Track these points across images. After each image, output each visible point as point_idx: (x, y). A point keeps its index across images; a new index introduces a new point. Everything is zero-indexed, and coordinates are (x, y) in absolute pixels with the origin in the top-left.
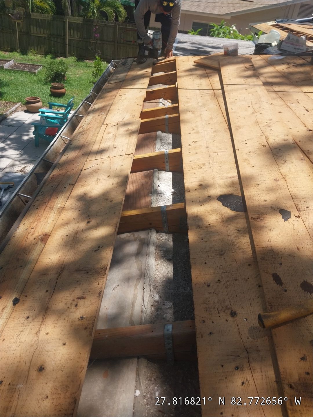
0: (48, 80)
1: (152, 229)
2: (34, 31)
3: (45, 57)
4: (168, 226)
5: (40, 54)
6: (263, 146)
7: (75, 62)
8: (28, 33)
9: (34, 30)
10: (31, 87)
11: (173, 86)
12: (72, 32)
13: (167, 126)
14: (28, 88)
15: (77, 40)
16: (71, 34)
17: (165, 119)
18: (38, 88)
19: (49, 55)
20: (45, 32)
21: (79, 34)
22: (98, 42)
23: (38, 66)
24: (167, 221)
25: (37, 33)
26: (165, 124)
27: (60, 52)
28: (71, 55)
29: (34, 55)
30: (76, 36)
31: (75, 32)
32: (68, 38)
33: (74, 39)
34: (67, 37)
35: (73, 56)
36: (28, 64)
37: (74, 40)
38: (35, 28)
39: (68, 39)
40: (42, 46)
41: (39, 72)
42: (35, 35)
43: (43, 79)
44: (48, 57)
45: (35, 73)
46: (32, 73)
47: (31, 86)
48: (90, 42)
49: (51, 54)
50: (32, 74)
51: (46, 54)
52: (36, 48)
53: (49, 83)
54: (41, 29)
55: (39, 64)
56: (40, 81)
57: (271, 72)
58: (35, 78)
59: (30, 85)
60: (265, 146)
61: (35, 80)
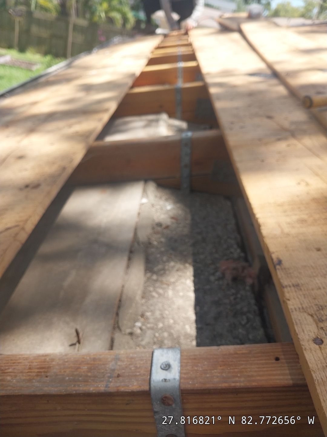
8: (28, 31)
15: (81, 44)
21: (83, 37)
27: (61, 54)
40: (43, 46)
44: (49, 58)
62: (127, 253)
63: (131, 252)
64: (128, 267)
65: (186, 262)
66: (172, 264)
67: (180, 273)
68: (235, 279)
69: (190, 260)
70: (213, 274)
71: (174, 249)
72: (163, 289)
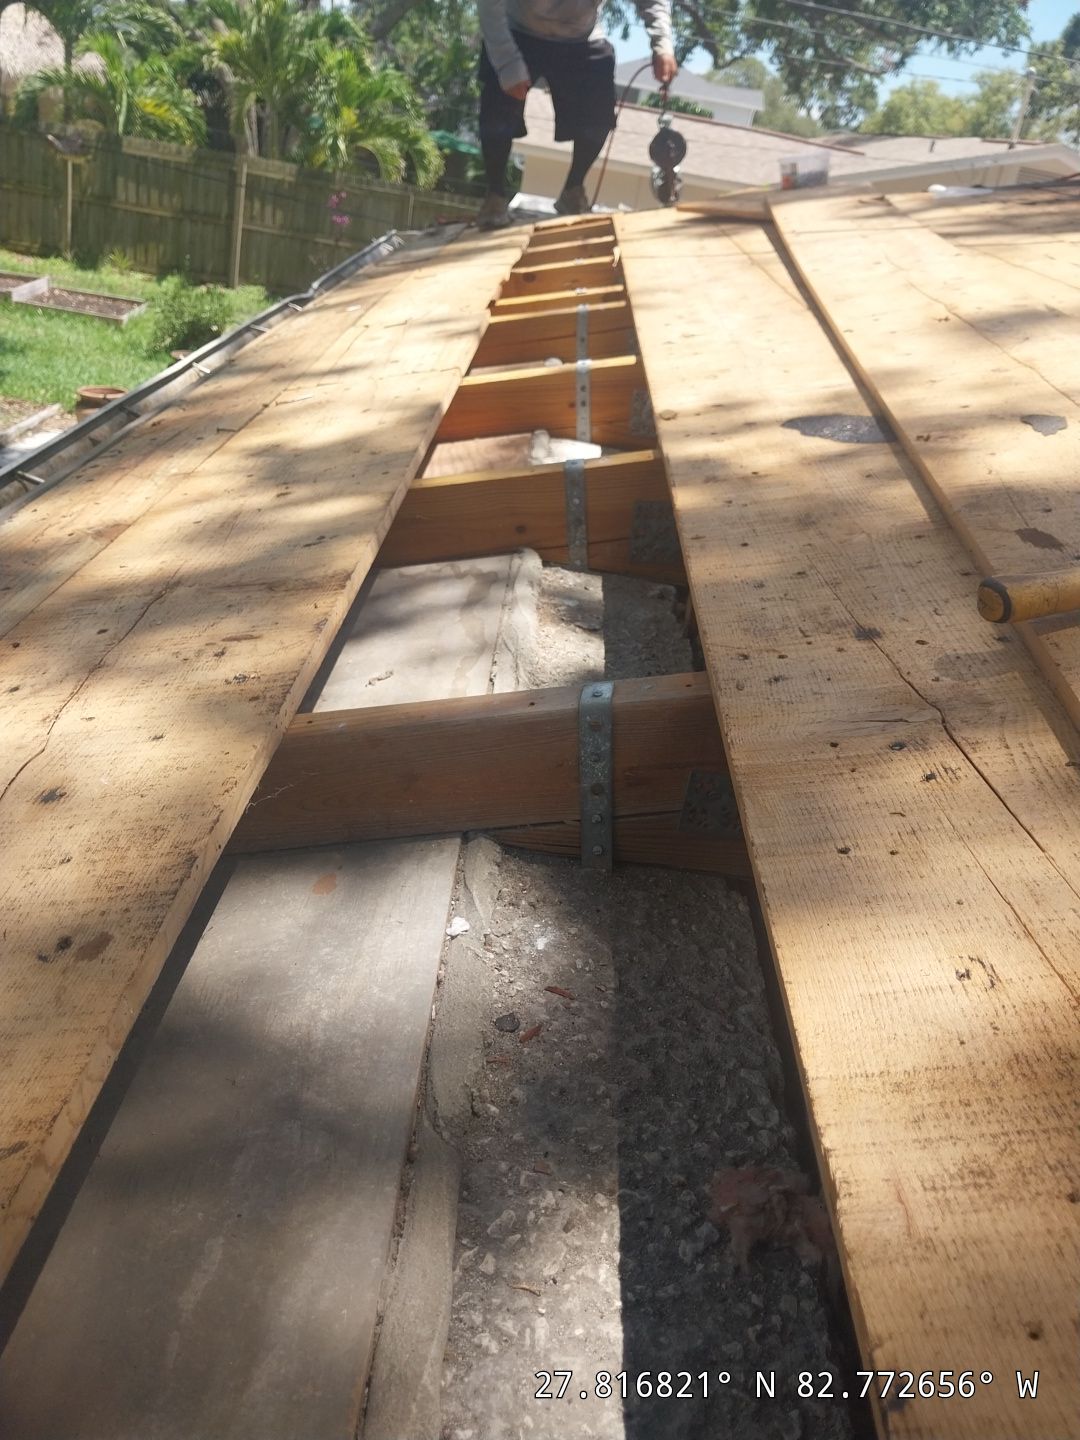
0: (163, 345)
1: (527, 550)
2: (127, 196)
3: (160, 280)
4: (589, 544)
5: (143, 272)
6: (940, 320)
7: (259, 302)
8: (106, 198)
9: (126, 193)
10: (100, 362)
11: (606, 259)
12: (257, 205)
13: (583, 340)
14: (92, 364)
15: (273, 235)
16: (252, 212)
17: (576, 314)
18: (125, 366)
19: (172, 274)
20: (166, 201)
21: (279, 215)
22: (341, 244)
23: (133, 303)
24: (583, 518)
25: (137, 204)
26: (574, 335)
27: (209, 268)
28: (247, 279)
29: (122, 274)
30: (272, 221)
31: (269, 209)
32: (240, 226)
33: (261, 229)
34: (240, 223)
35: (255, 284)
36: (99, 297)
37: (261, 233)
38: (132, 186)
39: (243, 230)
40: (152, 246)
41: (135, 323)
42: (129, 207)
43: (144, 343)
44: (171, 283)
45: (118, 323)
46: (108, 322)
47: (102, 359)
48: (316, 243)
49: (179, 272)
50: (108, 324)
51: (162, 273)
52: (130, 252)
53: (163, 355)
54: (152, 191)
55: (133, 298)
56: (134, 346)
57: (947, 218)
58: (117, 338)
59: (98, 357)
60: (946, 319)
61: (116, 345)
62: (396, 1165)
63: (410, 1160)
64: (398, 1230)
65: (596, 1186)
66: (550, 1198)
67: (574, 1238)
68: (760, 1249)
69: (611, 1179)
70: (688, 1232)
71: (554, 1131)
72: (516, 1313)
